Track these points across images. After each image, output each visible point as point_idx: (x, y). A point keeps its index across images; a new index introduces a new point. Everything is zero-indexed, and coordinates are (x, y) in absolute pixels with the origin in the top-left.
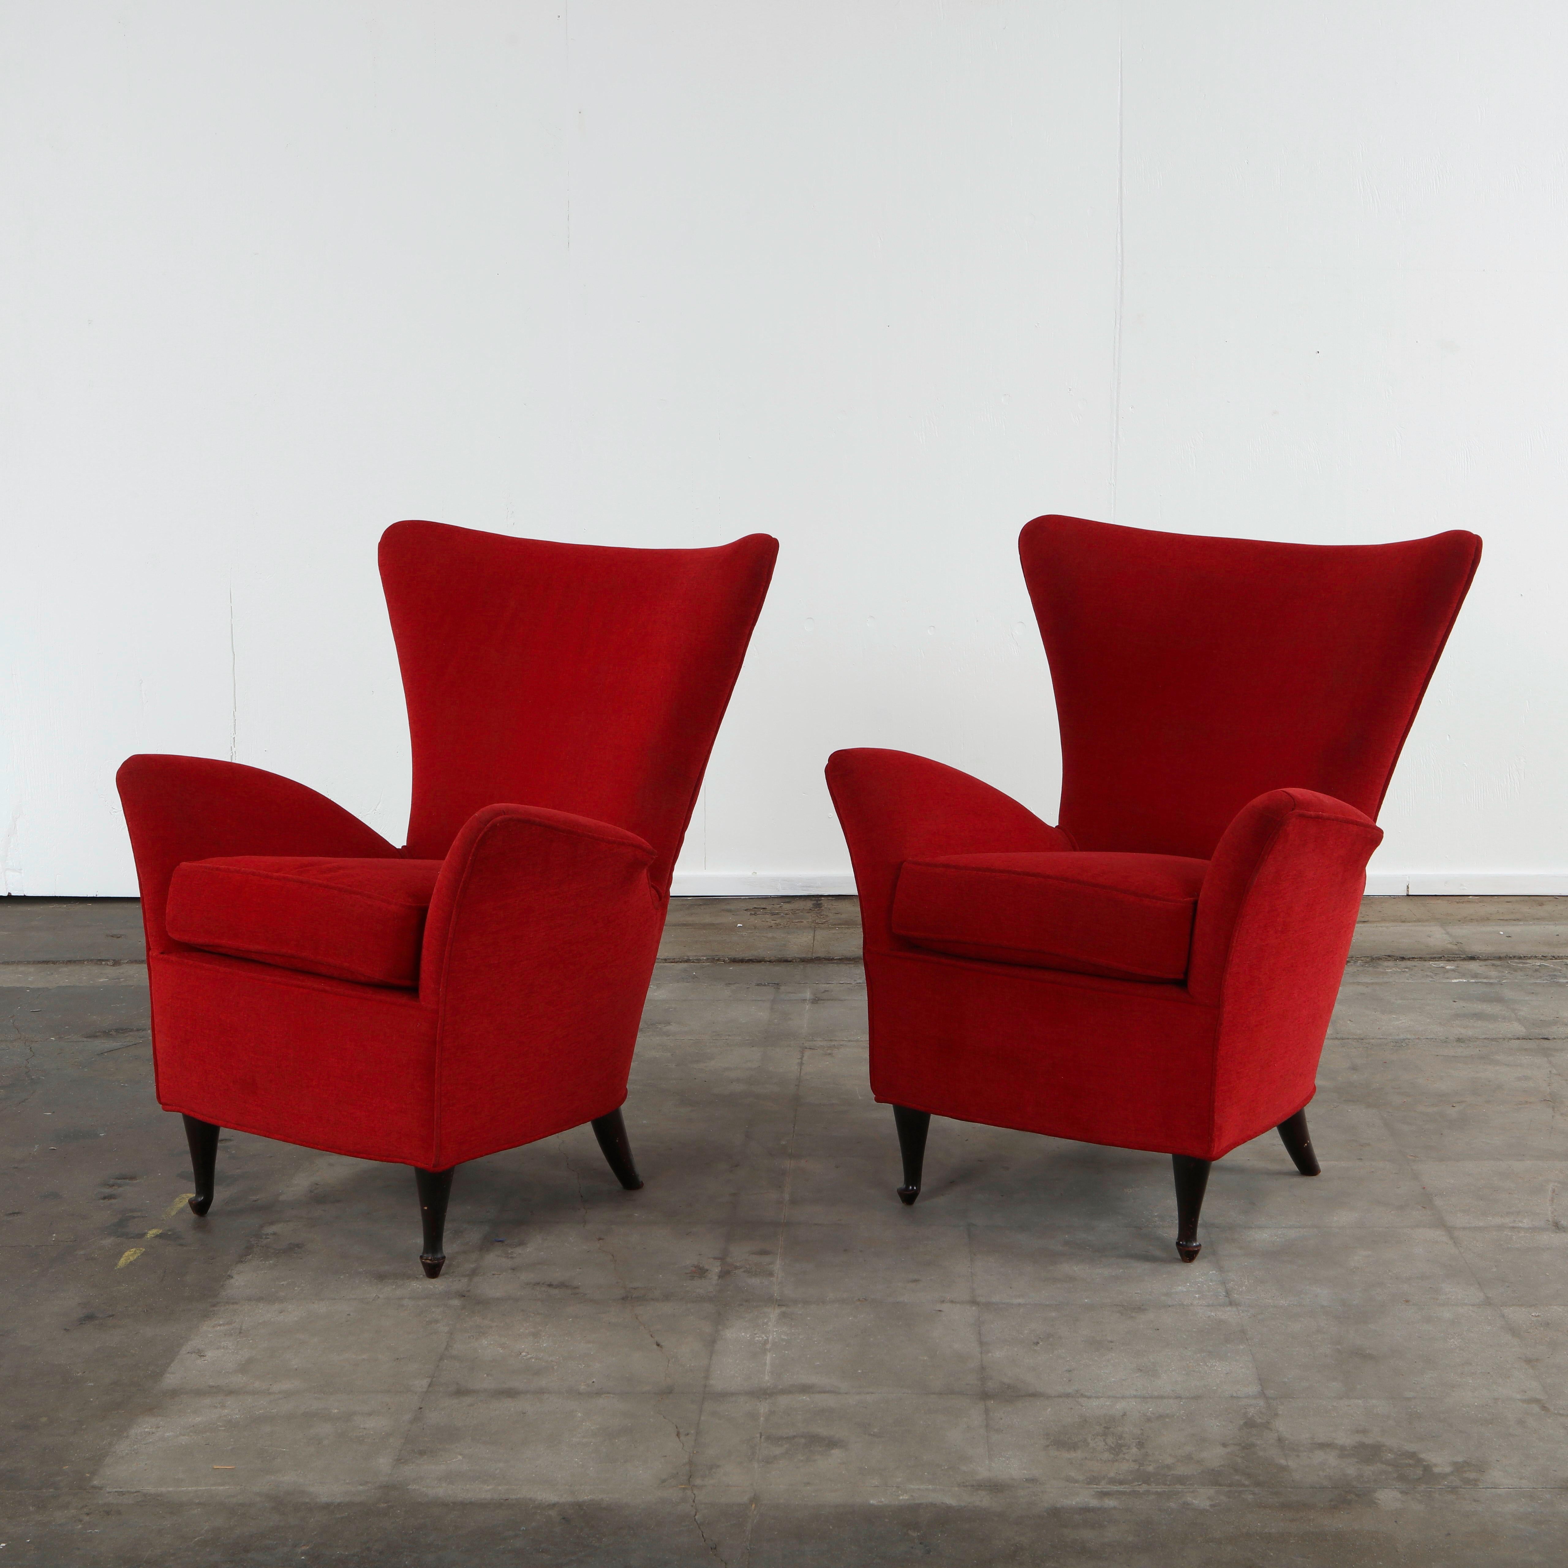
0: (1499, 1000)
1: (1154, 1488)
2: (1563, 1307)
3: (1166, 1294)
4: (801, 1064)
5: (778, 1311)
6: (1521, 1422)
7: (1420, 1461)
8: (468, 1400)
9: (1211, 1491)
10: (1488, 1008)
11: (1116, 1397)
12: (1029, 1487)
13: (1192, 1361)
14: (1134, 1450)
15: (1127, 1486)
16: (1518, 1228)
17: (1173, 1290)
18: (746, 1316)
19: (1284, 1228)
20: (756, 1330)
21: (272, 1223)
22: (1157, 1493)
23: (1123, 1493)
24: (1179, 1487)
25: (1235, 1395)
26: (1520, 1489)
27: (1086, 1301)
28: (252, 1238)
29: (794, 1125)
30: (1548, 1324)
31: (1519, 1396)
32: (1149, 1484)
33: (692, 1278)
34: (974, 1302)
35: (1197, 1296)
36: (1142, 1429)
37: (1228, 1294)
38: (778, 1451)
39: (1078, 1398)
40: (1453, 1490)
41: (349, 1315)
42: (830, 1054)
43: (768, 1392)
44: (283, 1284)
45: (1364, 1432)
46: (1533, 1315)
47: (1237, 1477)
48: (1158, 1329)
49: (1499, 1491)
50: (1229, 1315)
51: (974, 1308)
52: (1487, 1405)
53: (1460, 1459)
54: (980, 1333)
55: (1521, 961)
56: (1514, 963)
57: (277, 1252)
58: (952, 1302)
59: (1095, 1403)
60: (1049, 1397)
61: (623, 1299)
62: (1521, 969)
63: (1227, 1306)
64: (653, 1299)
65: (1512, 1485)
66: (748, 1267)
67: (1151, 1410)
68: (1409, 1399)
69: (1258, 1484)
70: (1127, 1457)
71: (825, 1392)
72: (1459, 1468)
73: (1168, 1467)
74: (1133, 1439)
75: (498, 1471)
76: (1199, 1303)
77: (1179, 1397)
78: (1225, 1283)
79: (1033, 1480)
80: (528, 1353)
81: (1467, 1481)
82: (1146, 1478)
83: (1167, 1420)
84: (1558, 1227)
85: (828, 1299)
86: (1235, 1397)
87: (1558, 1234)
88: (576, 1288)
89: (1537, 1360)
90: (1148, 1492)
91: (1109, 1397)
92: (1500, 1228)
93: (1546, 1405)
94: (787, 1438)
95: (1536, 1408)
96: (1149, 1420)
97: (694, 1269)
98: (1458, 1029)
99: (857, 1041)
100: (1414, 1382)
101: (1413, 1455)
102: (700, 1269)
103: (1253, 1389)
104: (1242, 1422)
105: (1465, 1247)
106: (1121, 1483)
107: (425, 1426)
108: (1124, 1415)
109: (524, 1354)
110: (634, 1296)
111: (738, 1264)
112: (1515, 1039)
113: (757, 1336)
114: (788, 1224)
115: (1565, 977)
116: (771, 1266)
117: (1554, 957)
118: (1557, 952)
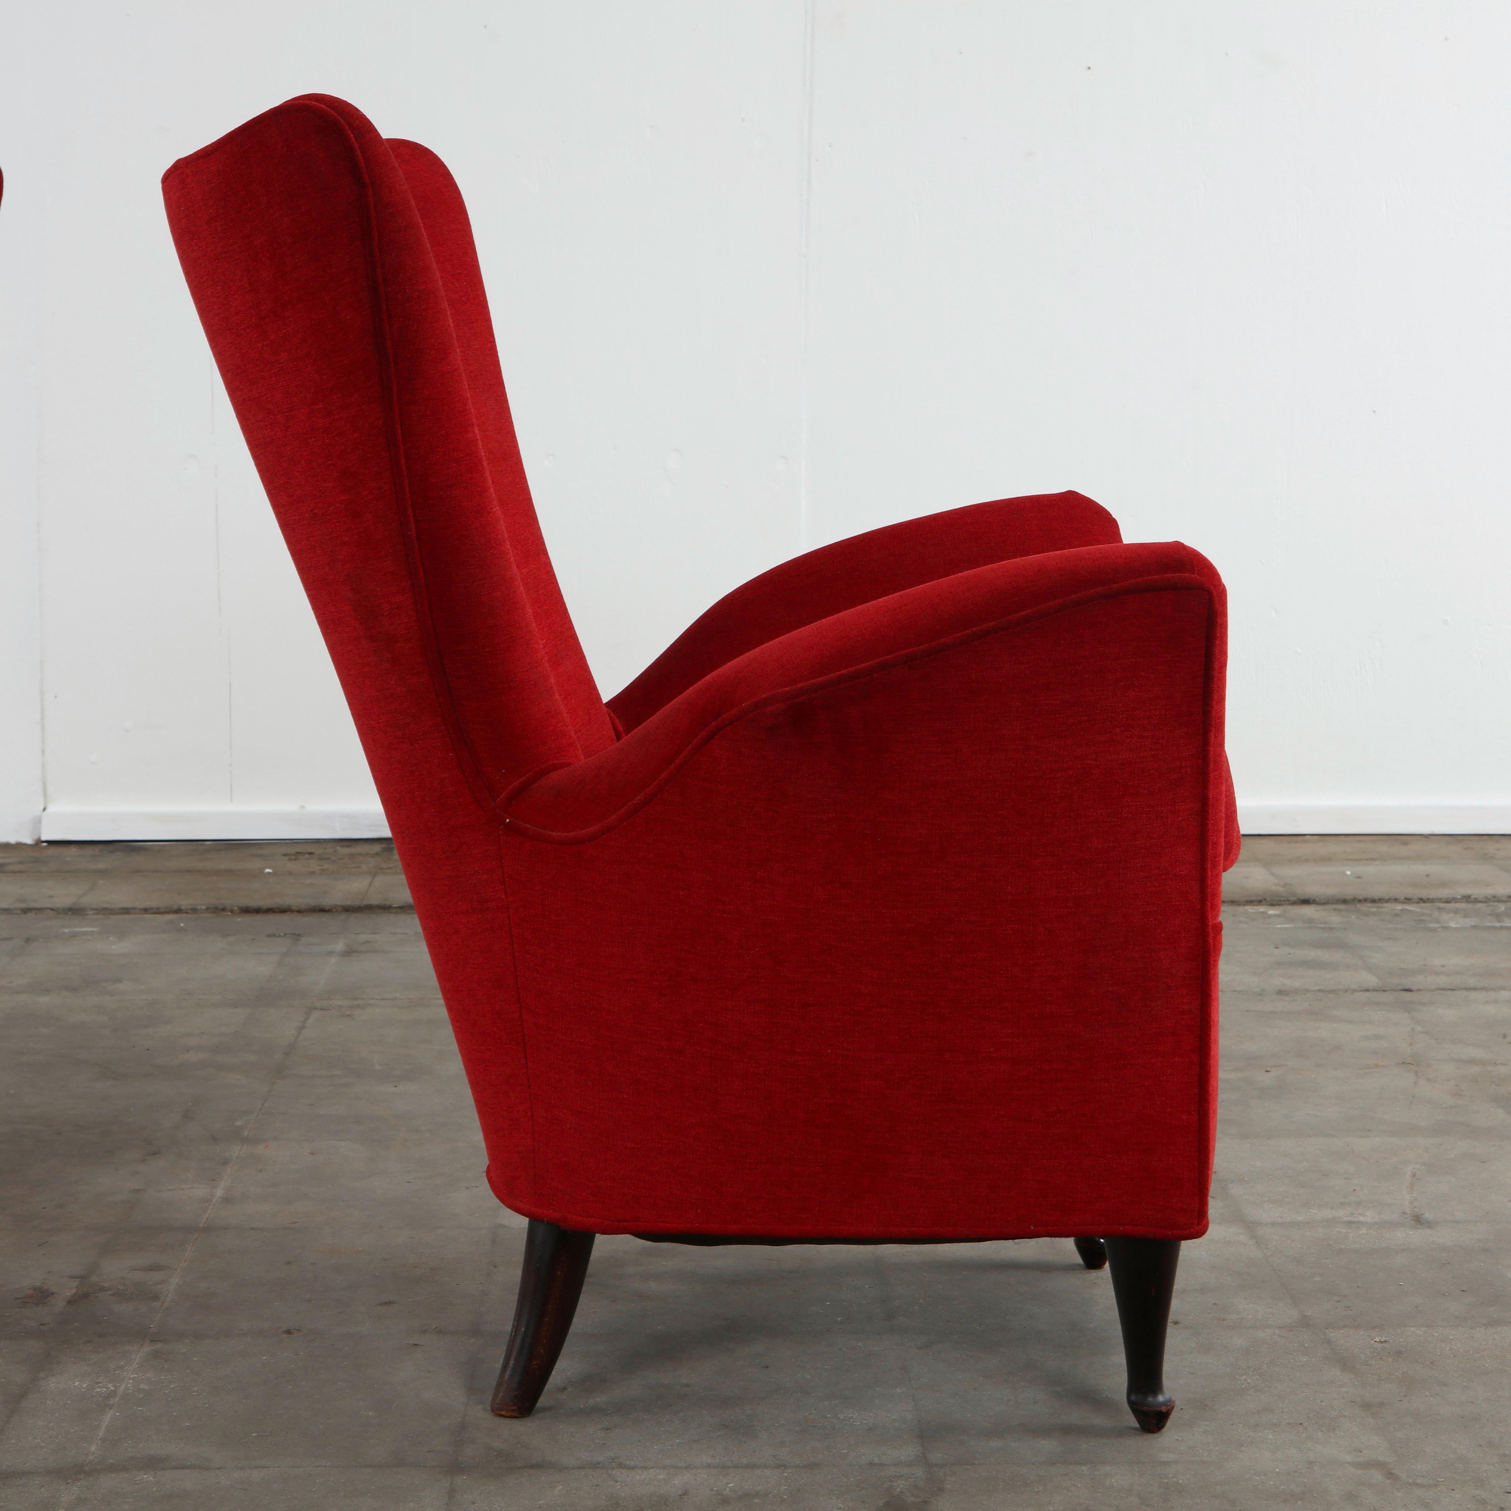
0: (1341, 945)
2: (1423, 1329)
3: (790, 1318)
4: (301, 1028)
5: (147, 1348)
6: (1351, 1497)
10: (1324, 955)
11: (677, 1468)
13: (814, 1412)
16: (1358, 1222)
17: (803, 1312)
18: (93, 1357)
20: (101, 1378)
25: (876, 1460)
29: (265, 1101)
30: (1400, 1352)
31: (1349, 1458)
33: (24, 1305)
34: (473, 1331)
35: (839, 1318)
37: (889, 1314)
39: (613, 1469)
42: (349, 1016)
43: (87, 1469)
46: (1377, 1339)
50: (885, 1344)
51: (472, 1340)
52: (1295, 1472)
54: (472, 1376)
55: (1374, 905)
56: (1364, 907)
58: (440, 1332)
59: (639, 1476)
60: (561, 1468)
62: (1375, 914)
63: (885, 1332)
66: (122, 1288)
67: (731, 1485)
68: (1166, 1464)
71: (182, 1468)
83: (756, 1501)
84: (1419, 1221)
85: (236, 1330)
86: (876, 1464)
87: (1420, 1231)
89: (1382, 1404)
91: (664, 1468)
92: (1329, 1223)
93: (1393, 1471)
95: (1377, 1476)
96: (724, 1501)
97: (32, 1292)
98: (1279, 981)
99: (395, 999)
100: (1177, 1438)
102: (42, 1292)
103: (908, 1452)
104: (881, 1503)
105: (1273, 1249)
108: (685, 1493)
111: (106, 1285)
112: (1362, 991)
113: (99, 1386)
114: (208, 1229)
115: (1438, 922)
116: (159, 1286)
117: (1422, 900)
118: (1425, 894)
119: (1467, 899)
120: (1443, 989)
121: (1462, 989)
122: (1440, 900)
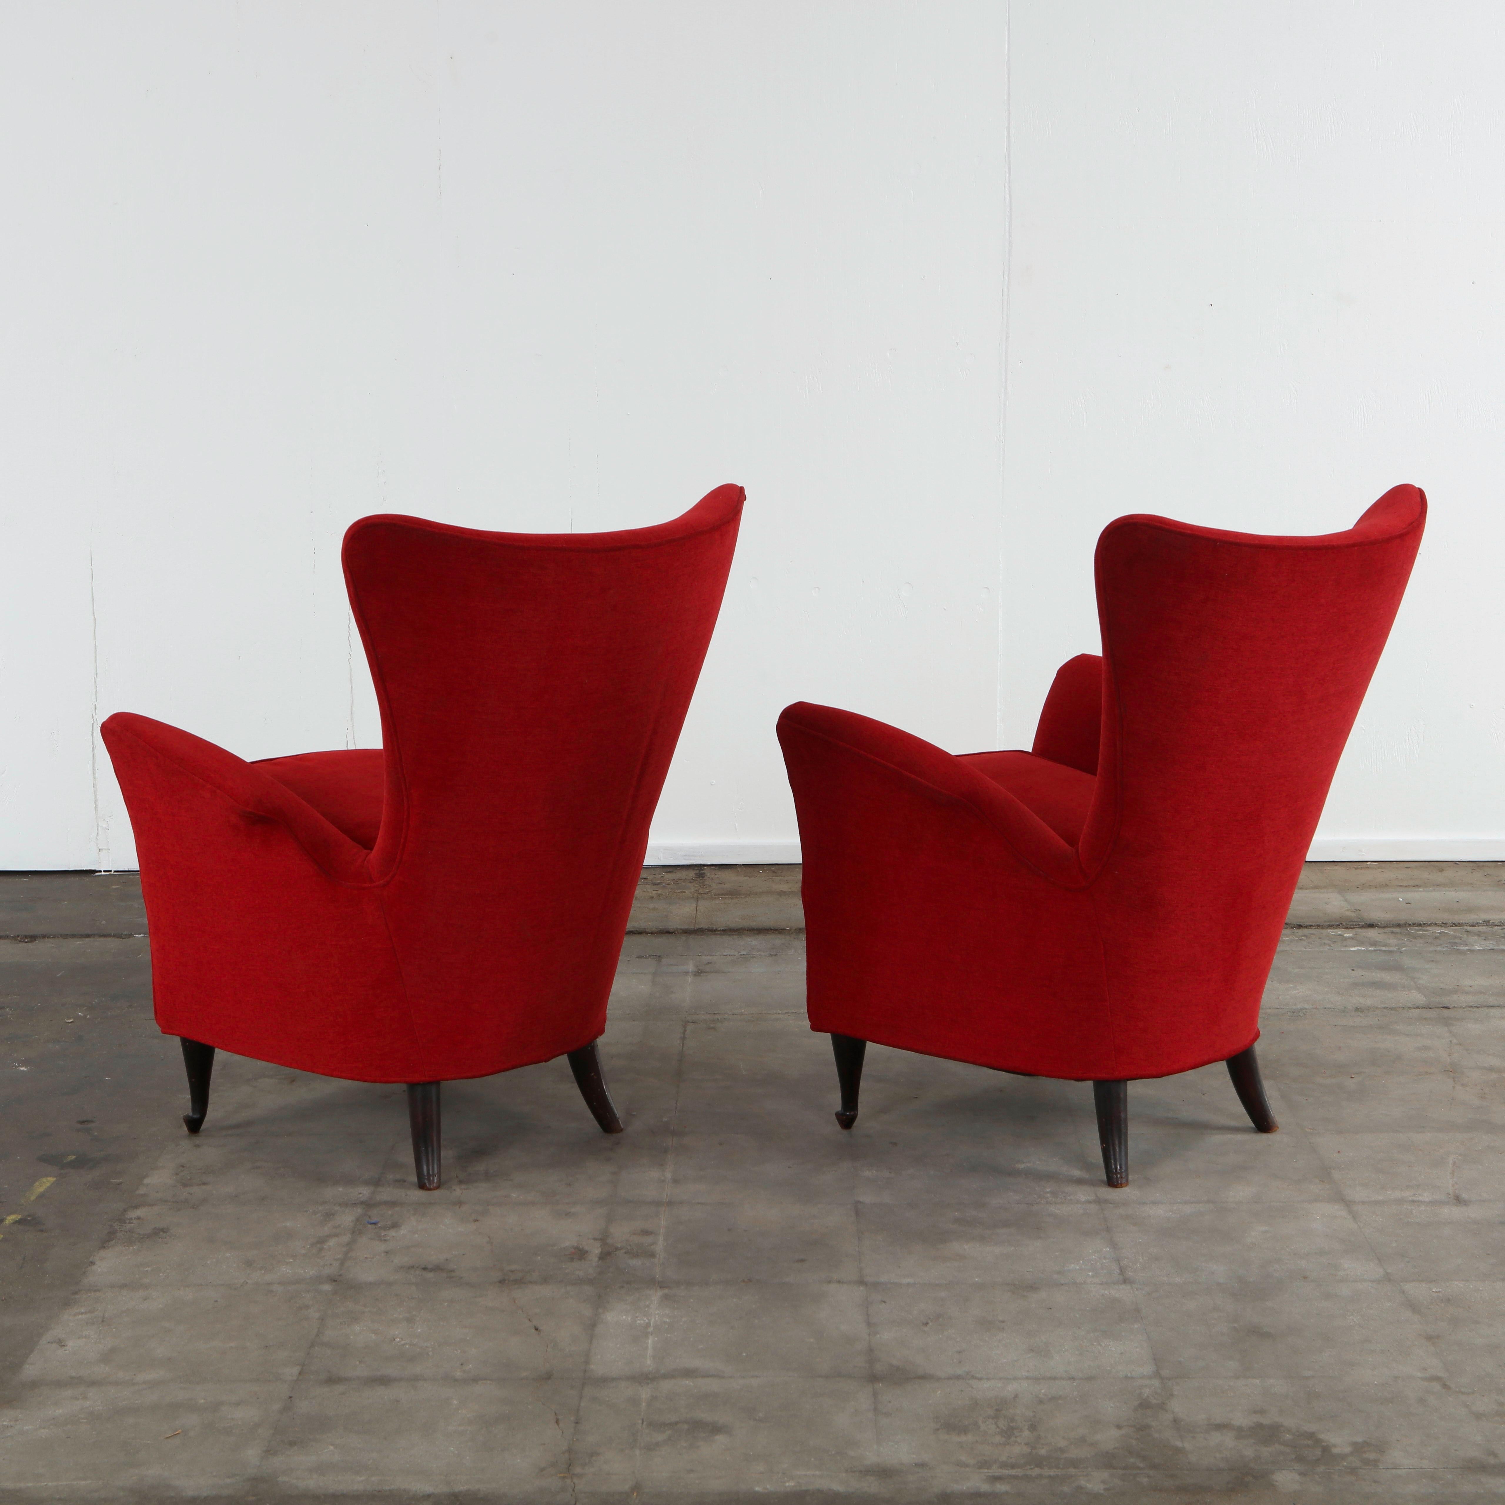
0: (1398, 968)
1: (1046, 1472)
2: (1464, 1282)
3: (1059, 1273)
4: (683, 1038)
5: (660, 1293)
6: (1422, 1401)
7: (1318, 1441)
8: (340, 1388)
9: (1105, 1474)
10: (1386, 977)
11: (1008, 1379)
12: (919, 1473)
13: (1085, 1341)
14: (1026, 1433)
15: (1019, 1470)
16: (1418, 1201)
17: (1066, 1268)
18: (628, 1298)
19: (1179, 1203)
20: (638, 1313)
21: (136, 1207)
22: (1050, 1477)
23: (1015, 1477)
24: (1072, 1471)
25: (1129, 1375)
26: (1421, 1470)
27: (977, 1280)
28: (115, 1222)
29: (677, 1101)
30: (1449, 1300)
31: (1419, 1374)
32: (1041, 1468)
33: (572, 1260)
34: (861, 1282)
35: (1090, 1274)
36: (1034, 1412)
37: (1122, 1271)
38: (660, 1437)
39: (969, 1380)
40: (1353, 1471)
41: (216, 1301)
42: (713, 1028)
43: (650, 1376)
44: (147, 1271)
45: (1262, 1412)
46: (1434, 1290)
47: (1132, 1460)
48: (1050, 1309)
49: (1399, 1472)
50: (1123, 1293)
51: (862, 1288)
52: (1386, 1383)
53: (1359, 1439)
54: (868, 1315)
55: (1420, 928)
56: (1413, 930)
57: (142, 1237)
58: (839, 1282)
59: (986, 1385)
60: (938, 1379)
61: (500, 1282)
62: (1421, 937)
63: (1121, 1284)
64: (531, 1282)
65: (1412, 1466)
66: (629, 1247)
67: (1043, 1391)
68: (1307, 1378)
69: (1154, 1467)
70: (1019, 1440)
71: (708, 1376)
72: (1358, 1448)
73: (1062, 1450)
74: (1025, 1421)
75: (371, 1461)
76: (1092, 1281)
77: (1073, 1379)
78: (1118, 1260)
79: (922, 1465)
80: (402, 1339)
81: (1366, 1462)
82: (1039, 1462)
83: (1060, 1402)
84: (1459, 1200)
85: (711, 1280)
86: (1129, 1378)
87: (1459, 1208)
88: (451, 1271)
89: (1438, 1337)
90: (1040, 1476)
91: (1000, 1379)
92: (1400, 1201)
93: (1447, 1384)
94: (670, 1424)
95: (1436, 1386)
96: (1041, 1402)
97: (573, 1250)
98: (1356, 999)
99: (742, 1014)
100: (1312, 1360)
101: (1311, 1435)
102: (580, 1250)
103: (1148, 1369)
104: (1136, 1403)
105: (1364, 1221)
106: (1013, 1467)
107: (295, 1416)
108: (1016, 1396)
109: (398, 1340)
110: (511, 1279)
111: (619, 1246)
112: (1415, 1008)
113: (639, 1319)
114: (670, 1204)
115: (1466, 945)
116: (653, 1247)
117: (1454, 924)
118: (1458, 919)
119: (1487, 923)
120: (1471, 1007)
121: (1485, 1007)
122: (1467, 924)
